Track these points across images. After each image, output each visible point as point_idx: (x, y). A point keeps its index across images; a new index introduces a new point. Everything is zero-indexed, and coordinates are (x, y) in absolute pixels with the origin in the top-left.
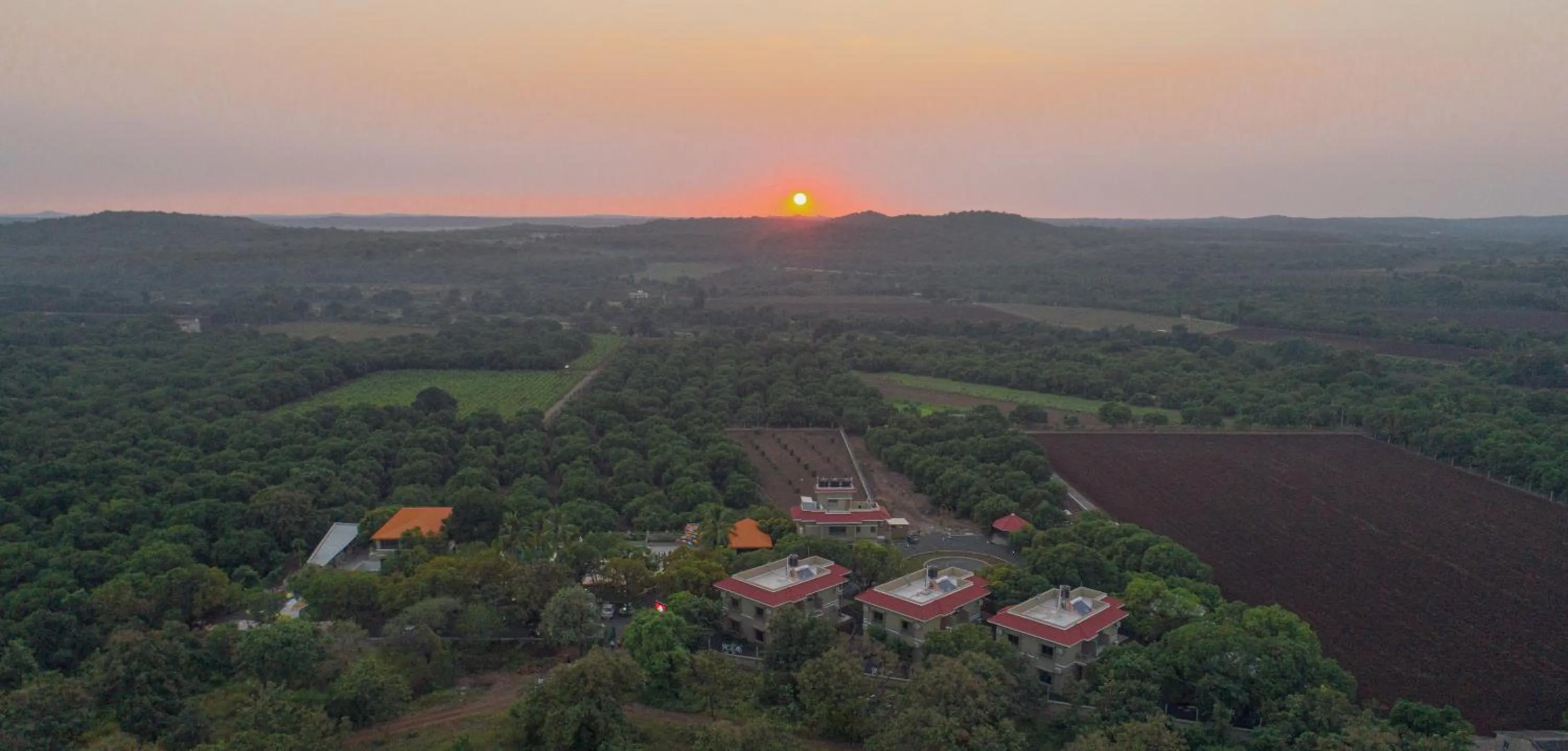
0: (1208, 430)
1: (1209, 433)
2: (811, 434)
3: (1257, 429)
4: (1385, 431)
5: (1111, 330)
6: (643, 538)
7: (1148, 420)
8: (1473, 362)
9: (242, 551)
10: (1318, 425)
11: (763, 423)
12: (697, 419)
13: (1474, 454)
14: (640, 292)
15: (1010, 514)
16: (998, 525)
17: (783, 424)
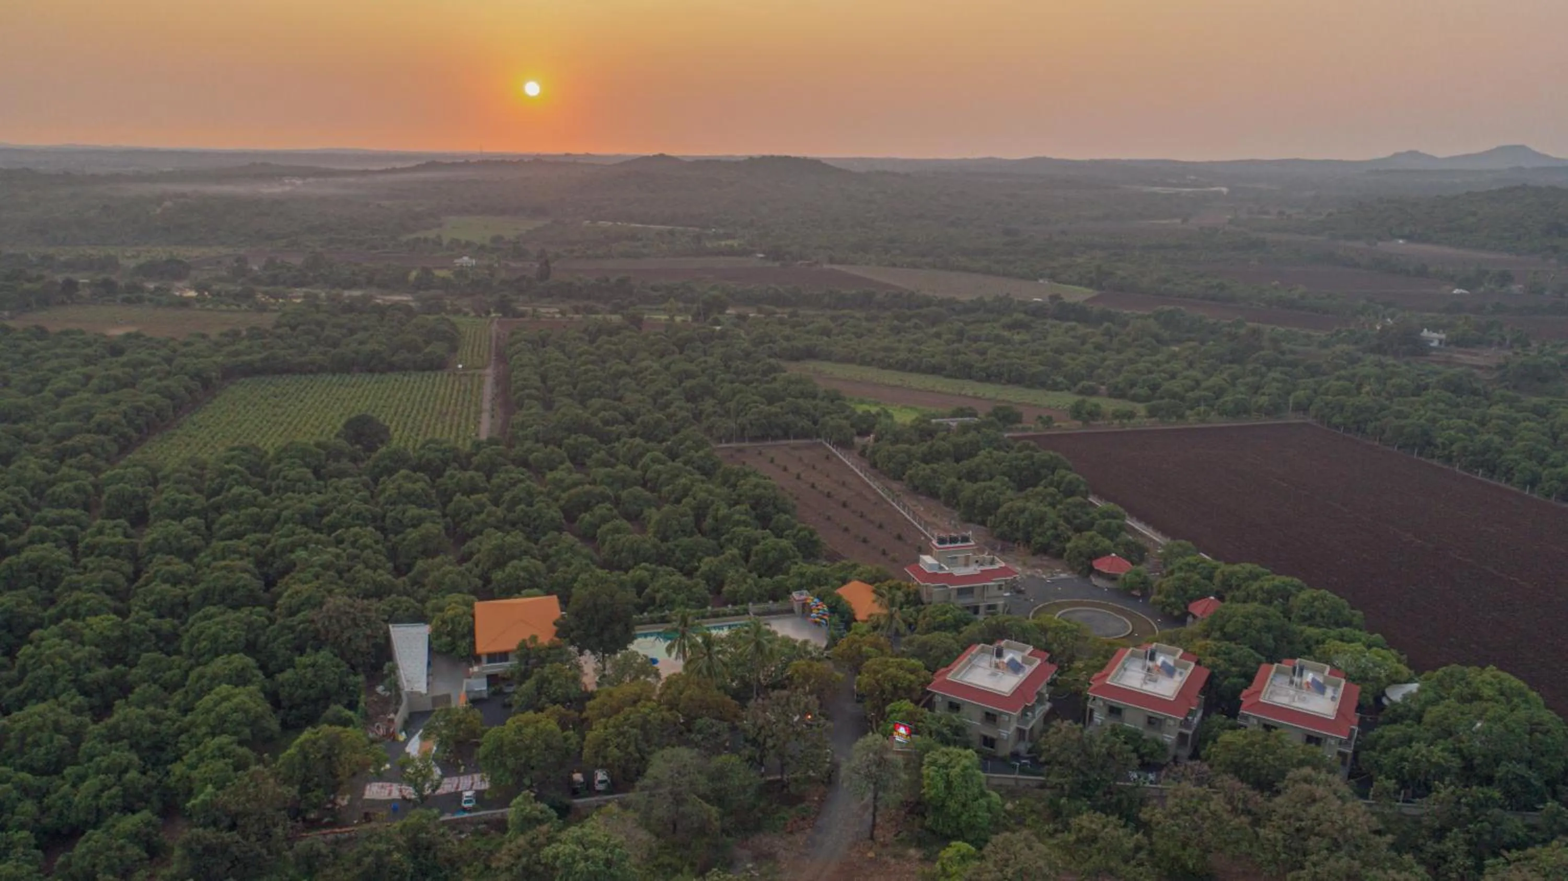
0: (1174, 424)
1: (1176, 427)
2: (795, 448)
3: (1216, 421)
4: (1337, 419)
5: (987, 299)
6: (746, 612)
7: (1117, 415)
8: (1339, 332)
9: (320, 684)
10: (1268, 414)
11: (741, 438)
12: (688, 443)
13: (1436, 447)
14: (466, 258)
15: (1109, 554)
16: (1099, 565)
17: (764, 438)
